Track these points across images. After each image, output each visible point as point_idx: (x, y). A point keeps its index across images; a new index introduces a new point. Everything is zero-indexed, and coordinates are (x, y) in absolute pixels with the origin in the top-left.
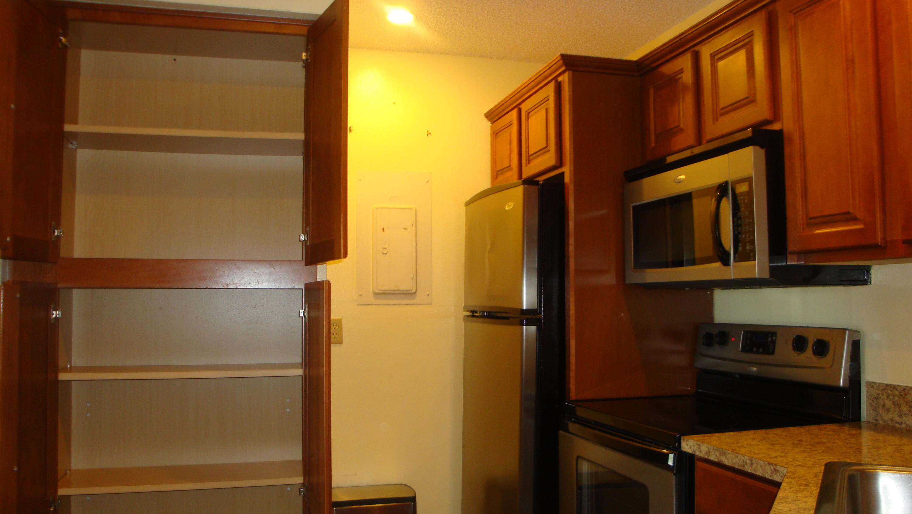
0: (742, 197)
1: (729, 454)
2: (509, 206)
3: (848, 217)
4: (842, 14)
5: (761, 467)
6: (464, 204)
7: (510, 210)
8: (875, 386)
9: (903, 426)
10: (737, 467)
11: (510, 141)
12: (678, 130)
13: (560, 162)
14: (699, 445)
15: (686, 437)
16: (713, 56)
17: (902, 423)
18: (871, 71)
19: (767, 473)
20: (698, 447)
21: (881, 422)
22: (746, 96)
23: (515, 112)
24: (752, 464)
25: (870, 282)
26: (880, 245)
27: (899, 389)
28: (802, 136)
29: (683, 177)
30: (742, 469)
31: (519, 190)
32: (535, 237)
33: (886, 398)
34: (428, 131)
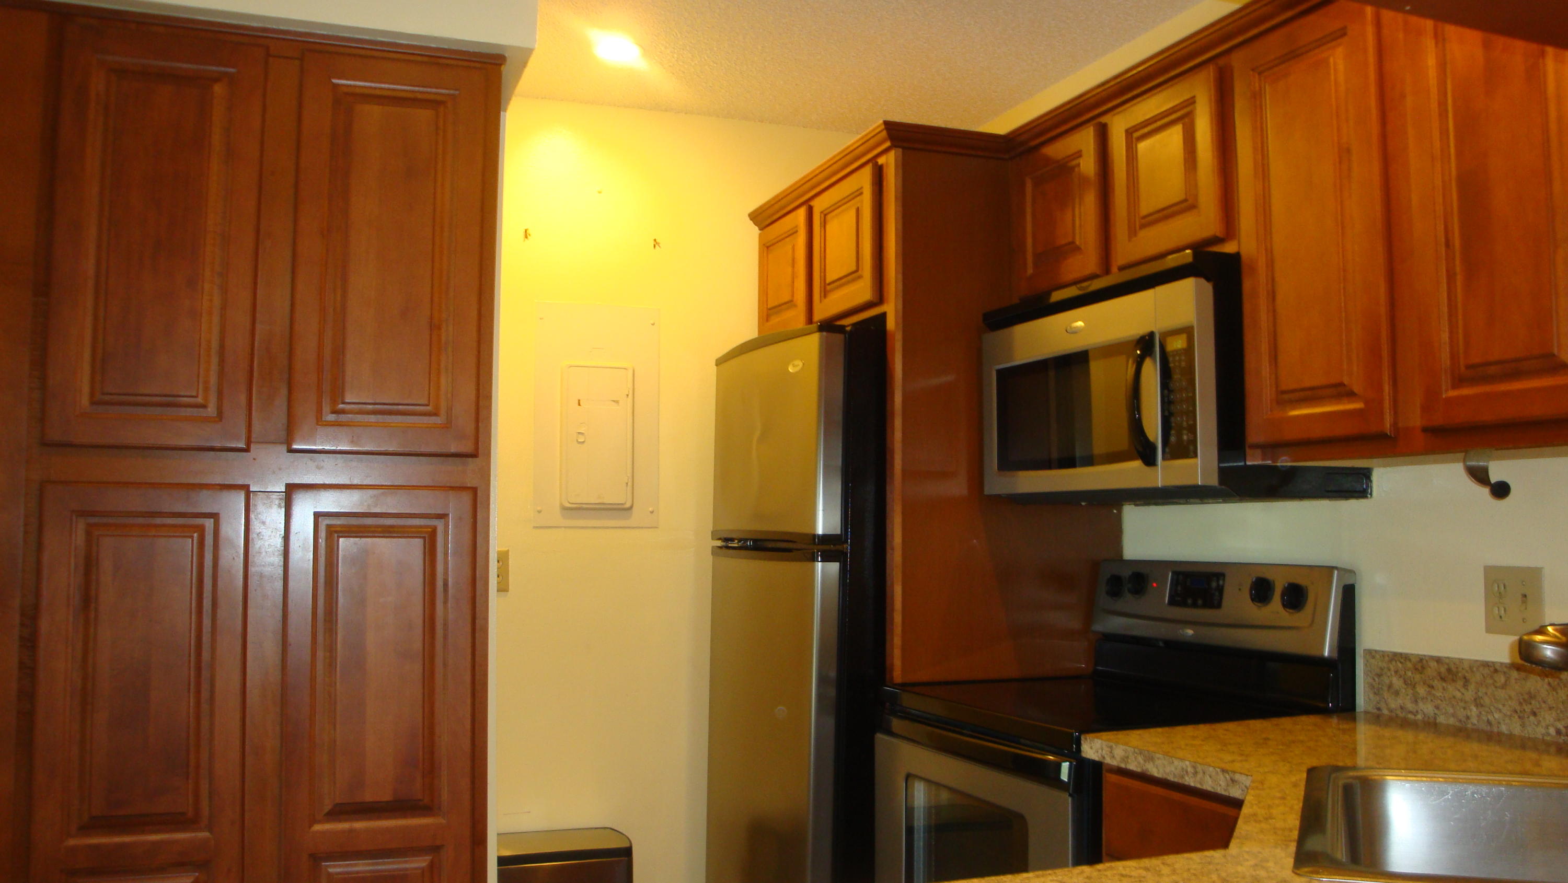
0: (1177, 358)
1: (1158, 758)
2: (794, 366)
3: (1341, 391)
4: (1332, 78)
5: (1210, 777)
6: (714, 363)
7: (797, 372)
8: (1378, 656)
9: (1419, 717)
10: (1172, 780)
11: (793, 260)
12: (1073, 248)
13: (880, 298)
14: (1111, 747)
15: (1090, 736)
16: (1129, 132)
17: (1417, 712)
18: (1376, 168)
19: (1220, 785)
20: (1109, 749)
21: (1385, 712)
22: (1183, 197)
23: (802, 213)
24: (1196, 773)
25: (1371, 494)
26: (1389, 434)
27: (1414, 660)
28: (1271, 264)
29: (1080, 324)
30: (1180, 781)
31: (813, 342)
32: (839, 417)
33: (1393, 673)
34: (655, 240)
